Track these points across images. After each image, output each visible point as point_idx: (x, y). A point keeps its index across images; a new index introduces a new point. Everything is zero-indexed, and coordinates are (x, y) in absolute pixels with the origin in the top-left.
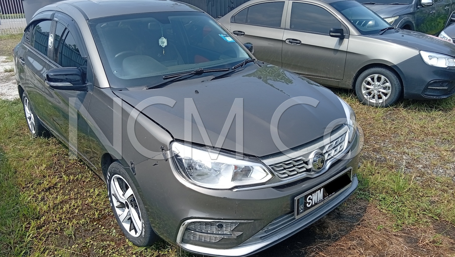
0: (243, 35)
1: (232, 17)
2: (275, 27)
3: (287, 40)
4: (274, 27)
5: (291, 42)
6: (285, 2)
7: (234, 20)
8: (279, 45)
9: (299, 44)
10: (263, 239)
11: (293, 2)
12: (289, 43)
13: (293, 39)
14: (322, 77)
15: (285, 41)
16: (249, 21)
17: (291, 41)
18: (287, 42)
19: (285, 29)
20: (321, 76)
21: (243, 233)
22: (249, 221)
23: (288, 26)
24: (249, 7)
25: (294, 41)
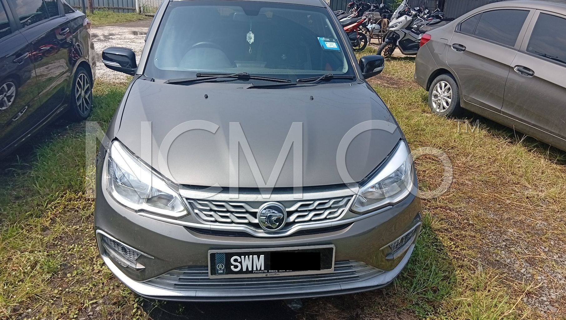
0: (464, 50)
1: (458, 25)
2: (508, 46)
3: (516, 67)
4: (505, 45)
5: (522, 72)
6: (530, 11)
7: (461, 29)
8: (503, 73)
9: (531, 77)
10: (176, 287)
11: (541, 13)
12: (517, 72)
13: (525, 68)
14: (553, 133)
15: (513, 68)
16: (477, 33)
17: (521, 69)
18: (515, 70)
19: (519, 51)
20: (552, 131)
21: (146, 269)
22: (149, 256)
23: (525, 47)
24: (483, 13)
25: (525, 71)
